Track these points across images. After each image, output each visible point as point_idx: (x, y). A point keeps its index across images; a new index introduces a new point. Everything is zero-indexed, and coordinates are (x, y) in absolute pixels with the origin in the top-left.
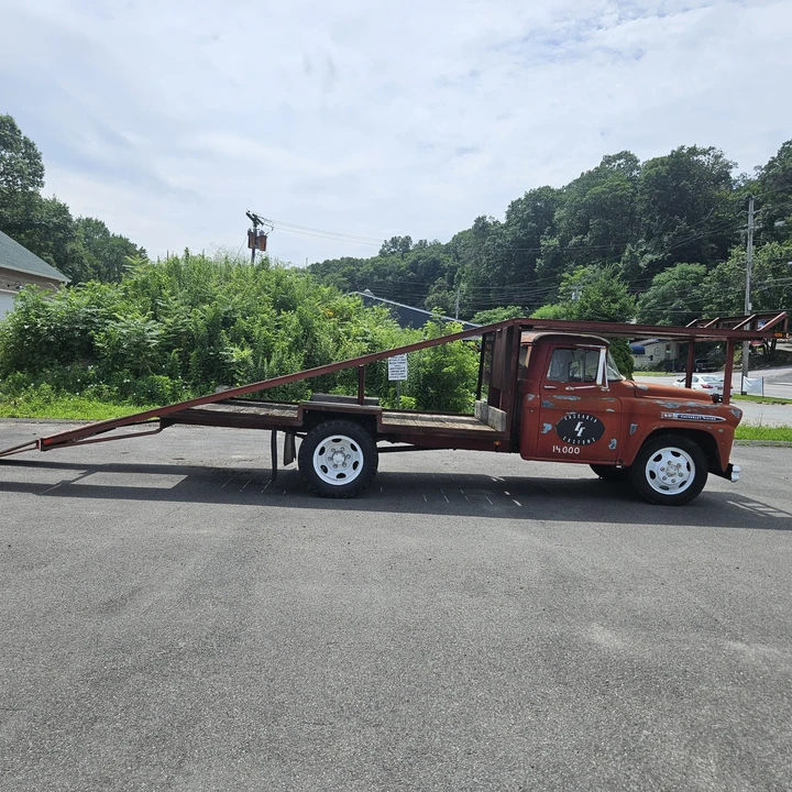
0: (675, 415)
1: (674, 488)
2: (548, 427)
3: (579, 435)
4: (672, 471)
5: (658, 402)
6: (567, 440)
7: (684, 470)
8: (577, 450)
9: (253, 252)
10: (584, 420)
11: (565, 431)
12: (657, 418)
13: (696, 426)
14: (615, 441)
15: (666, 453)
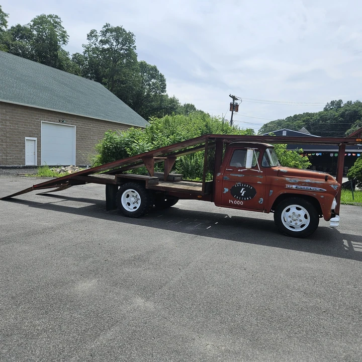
0: (294, 187)
1: (298, 228)
2: (226, 190)
3: (242, 195)
4: (295, 218)
5: (287, 179)
6: (236, 197)
7: (302, 218)
8: (242, 203)
9: (232, 113)
10: (245, 187)
11: (235, 192)
12: (283, 187)
13: (306, 193)
14: (262, 199)
15: (293, 208)
